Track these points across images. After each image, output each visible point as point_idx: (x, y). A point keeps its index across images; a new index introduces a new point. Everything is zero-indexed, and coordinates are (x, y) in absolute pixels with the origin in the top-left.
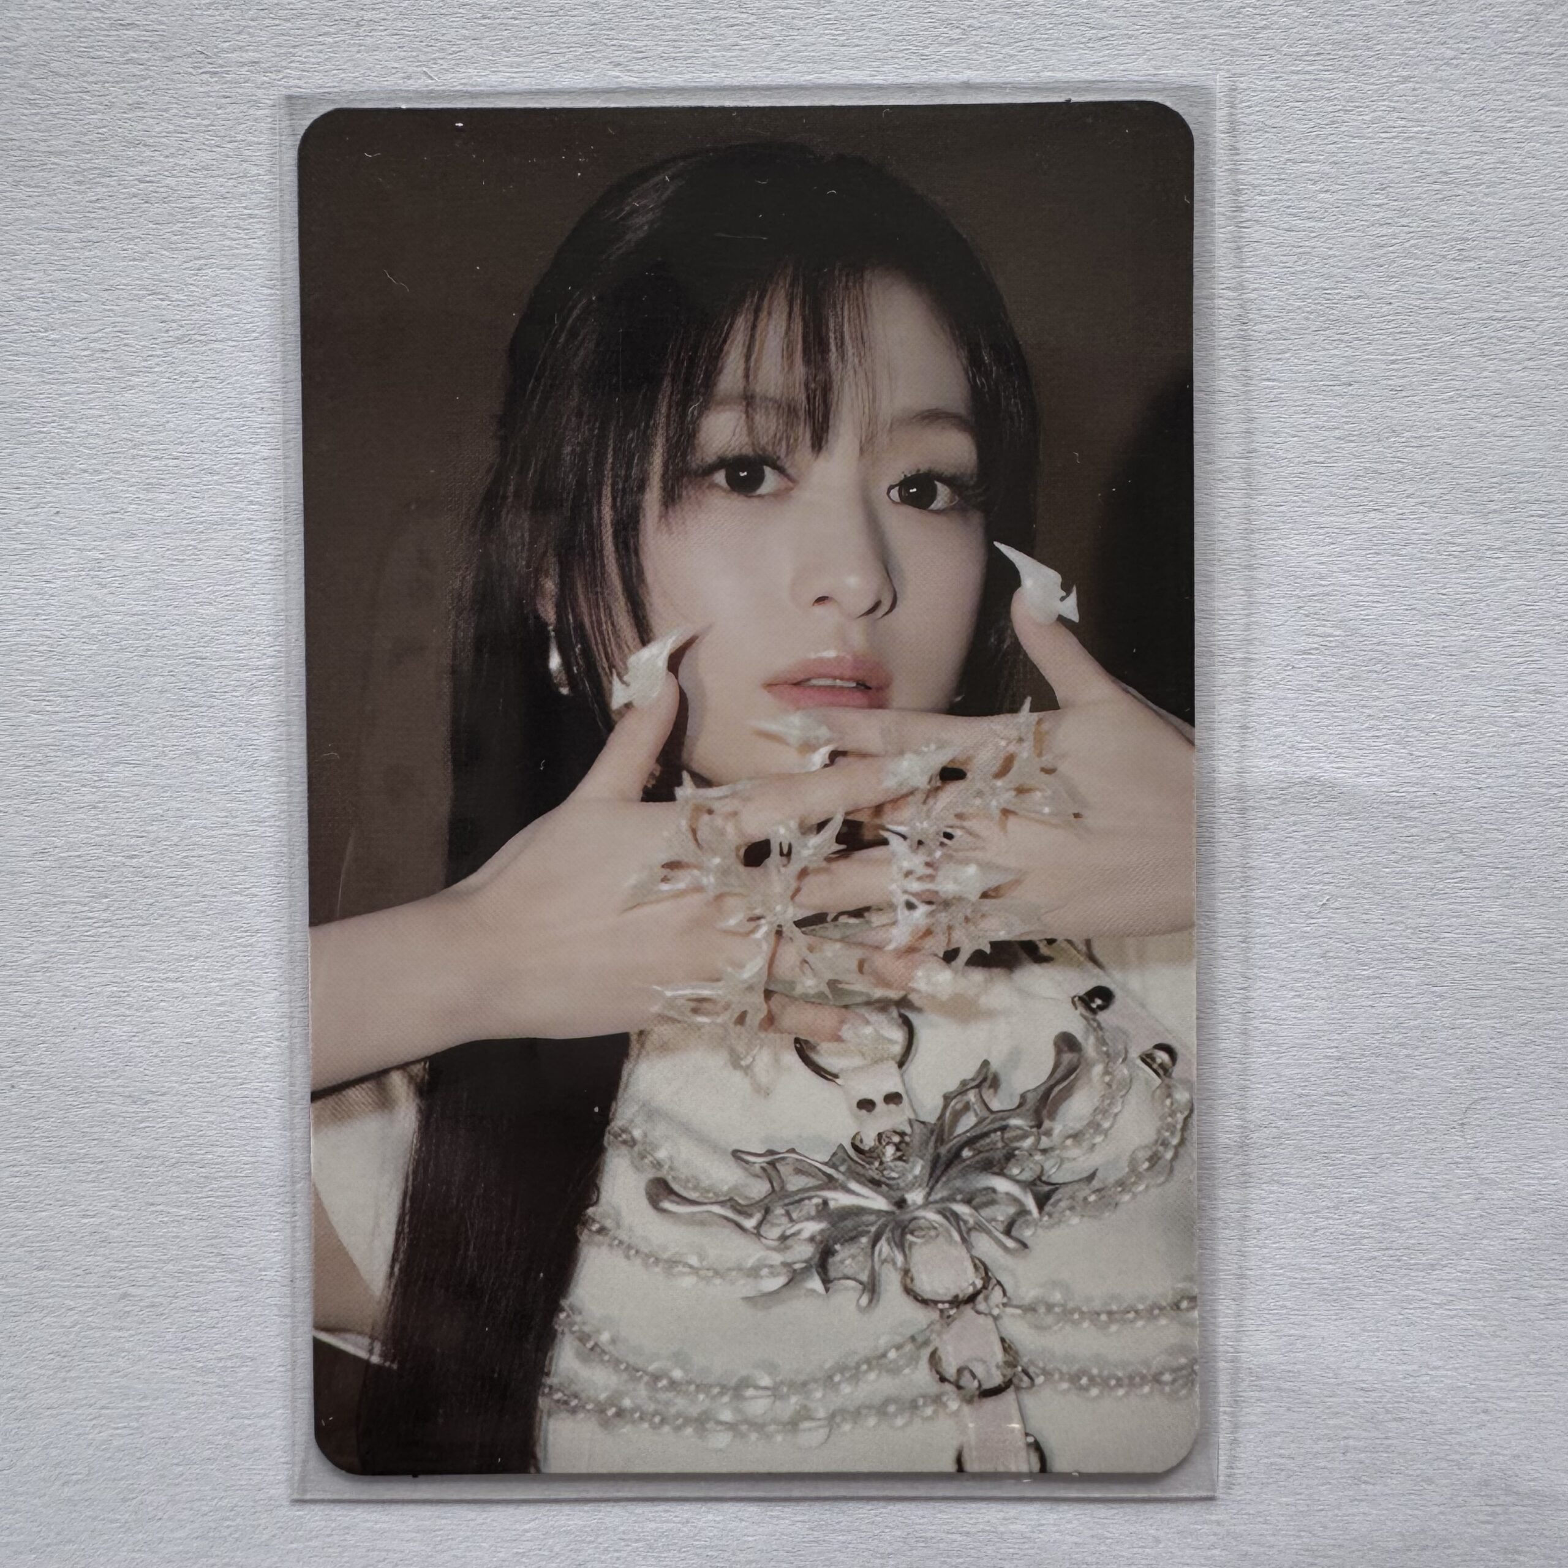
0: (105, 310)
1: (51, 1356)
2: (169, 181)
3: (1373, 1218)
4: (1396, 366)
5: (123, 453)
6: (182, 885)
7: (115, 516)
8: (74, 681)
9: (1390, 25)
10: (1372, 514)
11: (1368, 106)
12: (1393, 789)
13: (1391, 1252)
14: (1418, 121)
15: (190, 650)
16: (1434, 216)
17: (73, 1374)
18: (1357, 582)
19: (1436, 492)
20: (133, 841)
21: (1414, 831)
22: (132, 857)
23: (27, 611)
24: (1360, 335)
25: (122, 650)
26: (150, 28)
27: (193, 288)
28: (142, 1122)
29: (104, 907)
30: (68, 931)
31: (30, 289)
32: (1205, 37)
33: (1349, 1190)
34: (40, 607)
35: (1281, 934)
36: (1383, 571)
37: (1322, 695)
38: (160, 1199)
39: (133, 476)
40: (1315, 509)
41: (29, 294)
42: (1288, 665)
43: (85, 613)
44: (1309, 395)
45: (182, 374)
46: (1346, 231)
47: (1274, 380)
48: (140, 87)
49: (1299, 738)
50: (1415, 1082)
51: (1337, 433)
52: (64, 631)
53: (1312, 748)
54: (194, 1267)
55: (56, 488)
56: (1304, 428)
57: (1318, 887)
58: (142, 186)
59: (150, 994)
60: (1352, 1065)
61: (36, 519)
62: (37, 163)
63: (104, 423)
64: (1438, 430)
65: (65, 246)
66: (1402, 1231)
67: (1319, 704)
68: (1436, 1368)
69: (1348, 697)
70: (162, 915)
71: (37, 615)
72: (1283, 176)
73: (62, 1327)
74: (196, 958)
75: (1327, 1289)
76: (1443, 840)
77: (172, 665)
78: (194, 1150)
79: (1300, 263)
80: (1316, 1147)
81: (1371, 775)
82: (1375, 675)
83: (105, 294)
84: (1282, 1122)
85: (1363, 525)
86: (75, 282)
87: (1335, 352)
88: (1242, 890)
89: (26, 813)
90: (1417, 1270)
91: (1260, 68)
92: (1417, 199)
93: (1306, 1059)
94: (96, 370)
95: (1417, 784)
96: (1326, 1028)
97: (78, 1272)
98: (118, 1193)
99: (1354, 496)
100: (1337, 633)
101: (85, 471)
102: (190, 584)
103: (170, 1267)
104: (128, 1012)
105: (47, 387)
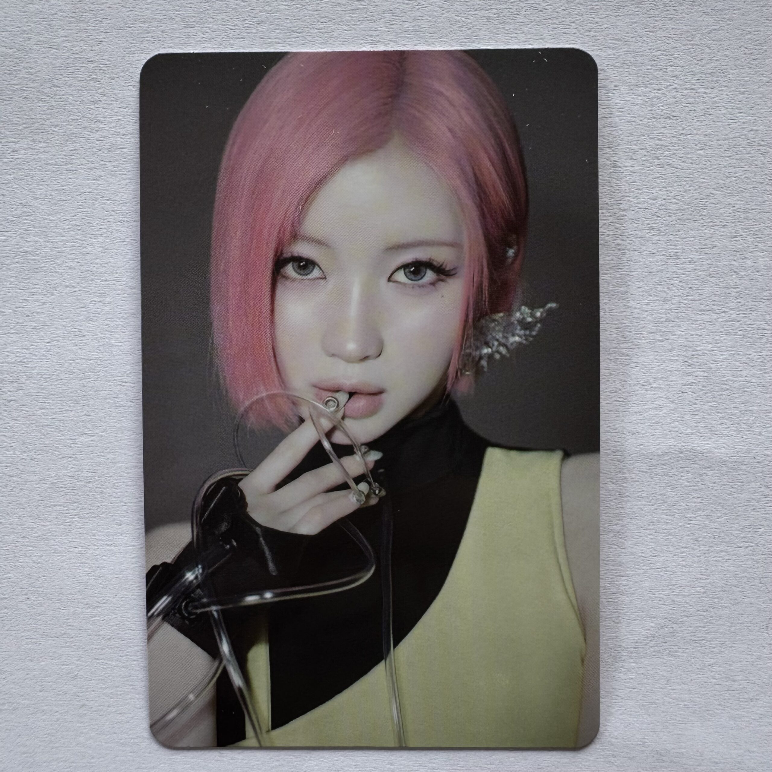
0: (78, 205)
1: (46, 736)
2: (112, 140)
3: (721, 674)
4: (737, 239)
5: (87, 277)
6: (114, 497)
7: (82, 309)
8: (61, 393)
9: (734, 65)
10: (724, 315)
11: (723, 106)
12: (733, 455)
13: (730, 692)
14: (749, 114)
15: (120, 378)
16: (756, 163)
17: (57, 745)
18: (716, 349)
19: (756, 303)
20: (90, 475)
21: (743, 476)
22: (90, 482)
23: (37, 357)
24: (718, 223)
25: (86, 377)
26: (103, 63)
27: (123, 194)
28: (92, 617)
29: (75, 508)
30: (56, 520)
31: (41, 194)
32: (640, 70)
33: (708, 660)
34: (45, 355)
35: (675, 528)
36: (729, 343)
37: (696, 406)
38: (101, 657)
39: (91, 290)
40: (694, 312)
41: (40, 197)
42: (679, 391)
43: (67, 358)
44: (692, 253)
45: (117, 238)
46: (711, 170)
47: (674, 245)
48: (98, 93)
49: (685, 429)
50: (744, 605)
51: (705, 273)
52: (56, 368)
53: (692, 434)
54: (118, 691)
55: (52, 295)
56: (689, 270)
57: (694, 505)
58: (98, 142)
59: (97, 552)
60: (711, 596)
61: (42, 310)
62: (44, 131)
63: (78, 262)
64: (758, 271)
65: (58, 173)
66: (735, 681)
67: (696, 411)
68: (753, 752)
69: (710, 408)
70: (104, 512)
71: (43, 359)
72: (679, 142)
73: (51, 721)
74: (121, 534)
75: (696, 710)
76: (759, 481)
77: (110, 385)
78: (119, 632)
79: (688, 186)
80: (692, 638)
81: (722, 447)
82: (724, 396)
83: (78, 197)
84: (674, 625)
85: (719, 320)
86: (63, 191)
87: (706, 231)
88: (656, 505)
89: (36, 460)
90: (743, 701)
91: (668, 86)
92: (748, 153)
93: (687, 592)
94: (73, 235)
95: (746, 452)
96: (698, 576)
97: (59, 693)
98: (81, 653)
99: (714, 305)
100: (705, 375)
101: (68, 287)
102: (120, 344)
103: (106, 691)
104: (87, 561)
105: (48, 243)
